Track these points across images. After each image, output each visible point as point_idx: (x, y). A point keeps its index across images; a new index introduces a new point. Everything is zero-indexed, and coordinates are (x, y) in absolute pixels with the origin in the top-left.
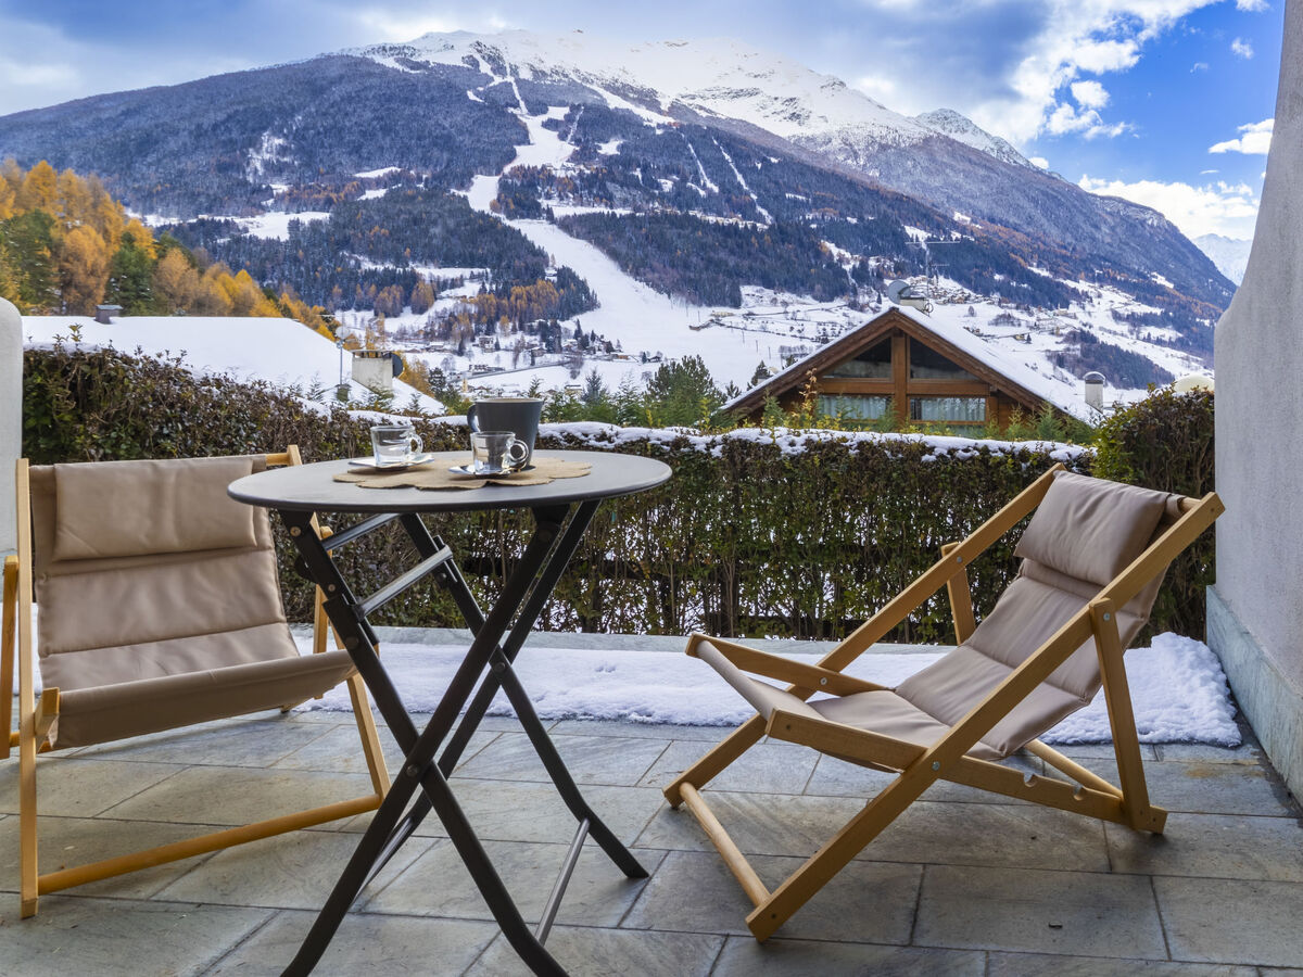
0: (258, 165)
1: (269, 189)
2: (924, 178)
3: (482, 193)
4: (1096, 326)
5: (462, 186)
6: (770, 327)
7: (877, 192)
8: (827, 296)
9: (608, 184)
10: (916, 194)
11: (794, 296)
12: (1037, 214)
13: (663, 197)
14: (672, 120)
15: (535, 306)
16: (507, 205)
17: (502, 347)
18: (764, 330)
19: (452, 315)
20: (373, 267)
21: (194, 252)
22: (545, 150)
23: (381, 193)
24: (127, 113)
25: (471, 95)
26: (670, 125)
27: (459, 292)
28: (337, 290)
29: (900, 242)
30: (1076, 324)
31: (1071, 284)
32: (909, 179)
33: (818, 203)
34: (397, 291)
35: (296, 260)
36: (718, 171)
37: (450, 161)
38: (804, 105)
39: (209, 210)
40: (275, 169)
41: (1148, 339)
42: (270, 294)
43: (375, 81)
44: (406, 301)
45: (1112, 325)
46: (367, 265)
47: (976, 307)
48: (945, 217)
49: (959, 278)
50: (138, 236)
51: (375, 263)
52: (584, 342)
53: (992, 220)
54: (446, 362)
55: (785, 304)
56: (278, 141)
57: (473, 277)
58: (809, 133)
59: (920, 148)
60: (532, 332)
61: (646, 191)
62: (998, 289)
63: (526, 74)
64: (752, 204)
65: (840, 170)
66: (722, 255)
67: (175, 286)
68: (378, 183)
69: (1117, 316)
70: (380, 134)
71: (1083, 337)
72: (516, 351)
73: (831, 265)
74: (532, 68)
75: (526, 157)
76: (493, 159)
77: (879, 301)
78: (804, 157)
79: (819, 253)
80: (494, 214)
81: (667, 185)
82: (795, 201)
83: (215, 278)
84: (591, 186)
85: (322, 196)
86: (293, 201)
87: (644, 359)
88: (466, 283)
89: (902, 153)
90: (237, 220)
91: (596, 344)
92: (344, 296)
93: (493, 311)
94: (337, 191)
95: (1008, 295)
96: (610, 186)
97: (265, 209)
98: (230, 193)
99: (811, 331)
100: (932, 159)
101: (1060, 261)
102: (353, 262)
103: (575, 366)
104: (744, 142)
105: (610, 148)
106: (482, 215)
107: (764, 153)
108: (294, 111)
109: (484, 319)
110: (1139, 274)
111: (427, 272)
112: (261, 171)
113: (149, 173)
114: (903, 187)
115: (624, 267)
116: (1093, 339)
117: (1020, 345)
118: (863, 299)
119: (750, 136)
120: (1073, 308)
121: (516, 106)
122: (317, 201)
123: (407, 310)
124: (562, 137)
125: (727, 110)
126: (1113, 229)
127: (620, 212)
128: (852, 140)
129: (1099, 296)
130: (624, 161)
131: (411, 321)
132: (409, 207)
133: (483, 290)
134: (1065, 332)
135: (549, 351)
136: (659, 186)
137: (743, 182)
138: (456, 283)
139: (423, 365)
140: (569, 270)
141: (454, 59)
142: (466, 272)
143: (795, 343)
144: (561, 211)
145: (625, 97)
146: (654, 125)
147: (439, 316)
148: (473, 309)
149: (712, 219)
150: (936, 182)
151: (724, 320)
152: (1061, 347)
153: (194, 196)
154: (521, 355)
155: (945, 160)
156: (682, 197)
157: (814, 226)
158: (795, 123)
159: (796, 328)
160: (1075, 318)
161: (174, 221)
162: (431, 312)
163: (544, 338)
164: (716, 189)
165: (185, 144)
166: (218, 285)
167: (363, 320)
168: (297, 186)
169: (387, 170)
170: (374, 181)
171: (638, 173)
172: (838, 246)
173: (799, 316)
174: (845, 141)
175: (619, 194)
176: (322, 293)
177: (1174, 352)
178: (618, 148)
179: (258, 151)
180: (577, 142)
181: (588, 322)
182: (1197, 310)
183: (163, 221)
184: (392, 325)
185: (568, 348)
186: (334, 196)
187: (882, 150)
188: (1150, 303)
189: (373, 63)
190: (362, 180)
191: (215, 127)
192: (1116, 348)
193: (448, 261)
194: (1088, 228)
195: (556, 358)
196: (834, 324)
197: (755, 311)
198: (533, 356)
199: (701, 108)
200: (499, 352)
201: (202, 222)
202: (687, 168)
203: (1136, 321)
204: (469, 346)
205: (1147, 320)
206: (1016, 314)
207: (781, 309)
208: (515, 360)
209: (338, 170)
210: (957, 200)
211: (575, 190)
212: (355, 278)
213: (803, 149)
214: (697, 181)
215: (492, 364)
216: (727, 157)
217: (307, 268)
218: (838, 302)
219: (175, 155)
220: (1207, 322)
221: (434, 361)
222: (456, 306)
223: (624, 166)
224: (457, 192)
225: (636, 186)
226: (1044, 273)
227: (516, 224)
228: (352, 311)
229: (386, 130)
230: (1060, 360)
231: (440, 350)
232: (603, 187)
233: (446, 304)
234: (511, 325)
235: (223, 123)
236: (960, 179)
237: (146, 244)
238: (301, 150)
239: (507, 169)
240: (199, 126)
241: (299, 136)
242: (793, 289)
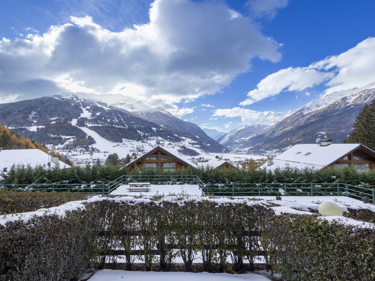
0: (31, 117)
1: (33, 122)
2: (155, 119)
3: (74, 122)
4: (186, 145)
5: (70, 121)
6: (128, 146)
7: (147, 121)
8: (138, 140)
9: (98, 120)
10: (154, 122)
11: (132, 141)
12: (176, 125)
13: (108, 123)
14: (110, 109)
15: (84, 143)
16: (79, 124)
17: (78, 150)
18: (127, 147)
19: (68, 145)
20: (53, 136)
21: (18, 133)
22: (86, 114)
23: (55, 122)
24: (5, 108)
25: (72, 104)
26: (109, 110)
27: (70, 141)
28: (46, 140)
29: (151, 131)
30: (182, 145)
31: (181, 138)
32: (153, 119)
33: (136, 124)
34: (58, 141)
35: (38, 135)
36: (118, 118)
37: (68, 116)
38: (134, 106)
39: (21, 126)
40: (34, 118)
41: (195, 147)
42: (33, 142)
43: (54, 102)
44: (59, 142)
45: (189, 145)
46: (52, 136)
47: (164, 142)
48: (159, 126)
49: (162, 137)
50: (7, 132)
51: (53, 135)
52: (93, 150)
53: (167, 126)
54: (67, 153)
55: (130, 142)
56: (35, 113)
57: (72, 138)
58: (135, 111)
59: (155, 114)
60: (83, 148)
61: (104, 121)
62: (169, 139)
63: (82, 100)
64: (124, 124)
65: (140, 118)
66: (119, 133)
67: (14, 141)
68: (54, 121)
69: (189, 143)
70: (55, 111)
71: (183, 147)
72: (80, 151)
73: (139, 135)
74: (84, 99)
75: (82, 115)
76: (76, 116)
77: (147, 141)
78: (134, 115)
79: (137, 133)
80: (76, 126)
81: (109, 121)
82: (132, 123)
83: (22, 139)
84: (95, 121)
85: (43, 123)
86: (37, 124)
87: (104, 152)
88: (71, 139)
89: (151, 114)
90: (27, 128)
91: (95, 150)
92: (47, 142)
93: (76, 144)
94: (46, 122)
95: (170, 140)
96: (98, 121)
97: (32, 126)
98: (25, 123)
99: (135, 147)
100: (157, 116)
101: (180, 134)
102: (49, 135)
103: (91, 154)
104: (123, 113)
105: (98, 114)
106: (74, 126)
107: (126, 115)
108: (38, 107)
109: (74, 145)
110: (193, 136)
111: (63, 137)
112: (31, 118)
113: (9, 119)
114: (152, 121)
115: (101, 136)
116: (185, 147)
117: (173, 149)
118: (144, 141)
119: (124, 111)
120: (182, 142)
121: (81, 106)
122: (42, 124)
123: (60, 144)
124: (89, 112)
125: (120, 107)
126: (189, 128)
127: (100, 125)
128: (142, 112)
129: (186, 140)
130: (101, 116)
131: (60, 146)
132: (60, 125)
133: (74, 140)
134: (180, 146)
135: (87, 151)
136: (107, 121)
137: (123, 120)
138: (69, 139)
139: (62, 154)
140: (90, 136)
141: (69, 98)
142: (71, 137)
143: (132, 149)
144: (89, 125)
145: (101, 105)
146: (106, 110)
147: (66, 145)
148: (72, 144)
149: (117, 127)
150: (157, 120)
151: (119, 145)
152: (180, 149)
153: (18, 123)
154: (81, 152)
155: (159, 115)
156: (111, 123)
157: (136, 128)
158: (132, 109)
159: (132, 146)
160: (182, 143)
161: (14, 128)
162: (64, 144)
163: (86, 149)
164: (118, 121)
165: (16, 113)
166: (23, 141)
167: (51, 146)
168: (38, 121)
169: (56, 118)
170: (53, 120)
171: (103, 118)
172: (140, 131)
173: (133, 144)
174: (141, 112)
175: (100, 122)
176: (43, 141)
177: (199, 149)
178: (100, 114)
179: (31, 115)
180: (92, 113)
181: (94, 146)
182: (203, 142)
183: (12, 128)
184: (57, 147)
185: (90, 151)
186: (45, 123)
187: (148, 114)
188: (195, 141)
189: (53, 98)
190: (51, 120)
191: (22, 110)
192: (189, 149)
193: (67, 135)
194: (184, 128)
195: (88, 152)
196: (139, 145)
197: (125, 143)
198: (84, 152)
199: (115, 106)
200: (77, 152)
201: (20, 128)
202: (112, 117)
203: (193, 144)
204: (71, 151)
205: (195, 144)
206: (172, 143)
207: (130, 143)
208: (80, 153)
209: (47, 118)
210: (161, 123)
211: (91, 122)
212: (50, 138)
213: (133, 114)
214: (114, 120)
215: (76, 154)
216: (120, 115)
217: (40, 136)
218: (140, 141)
219: (15, 115)
220: (205, 144)
221: (65, 154)
222: (69, 143)
223: (101, 117)
224: (69, 122)
225: (103, 121)
226: (177, 136)
227: (80, 128)
228: (49, 144)
229: (56, 111)
230: (179, 151)
231: (66, 151)
232: (97, 121)
233: (67, 143)
234: (79, 147)
235: (24, 109)
236: (162, 119)
237: (8, 133)
238: (39, 114)
239: (79, 118)
240: (19, 110)
241: (39, 112)
242: (132, 139)
